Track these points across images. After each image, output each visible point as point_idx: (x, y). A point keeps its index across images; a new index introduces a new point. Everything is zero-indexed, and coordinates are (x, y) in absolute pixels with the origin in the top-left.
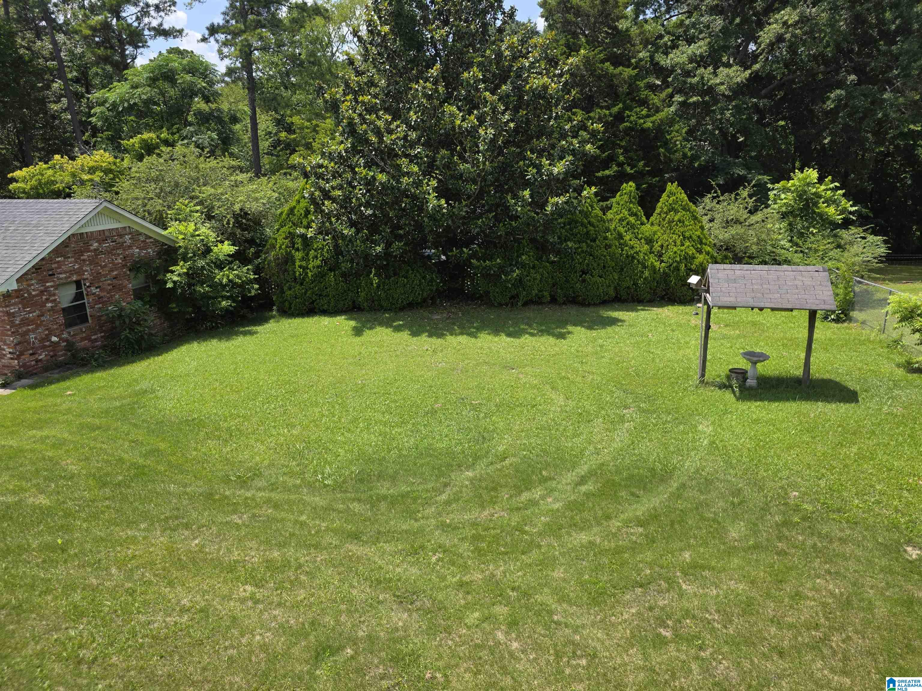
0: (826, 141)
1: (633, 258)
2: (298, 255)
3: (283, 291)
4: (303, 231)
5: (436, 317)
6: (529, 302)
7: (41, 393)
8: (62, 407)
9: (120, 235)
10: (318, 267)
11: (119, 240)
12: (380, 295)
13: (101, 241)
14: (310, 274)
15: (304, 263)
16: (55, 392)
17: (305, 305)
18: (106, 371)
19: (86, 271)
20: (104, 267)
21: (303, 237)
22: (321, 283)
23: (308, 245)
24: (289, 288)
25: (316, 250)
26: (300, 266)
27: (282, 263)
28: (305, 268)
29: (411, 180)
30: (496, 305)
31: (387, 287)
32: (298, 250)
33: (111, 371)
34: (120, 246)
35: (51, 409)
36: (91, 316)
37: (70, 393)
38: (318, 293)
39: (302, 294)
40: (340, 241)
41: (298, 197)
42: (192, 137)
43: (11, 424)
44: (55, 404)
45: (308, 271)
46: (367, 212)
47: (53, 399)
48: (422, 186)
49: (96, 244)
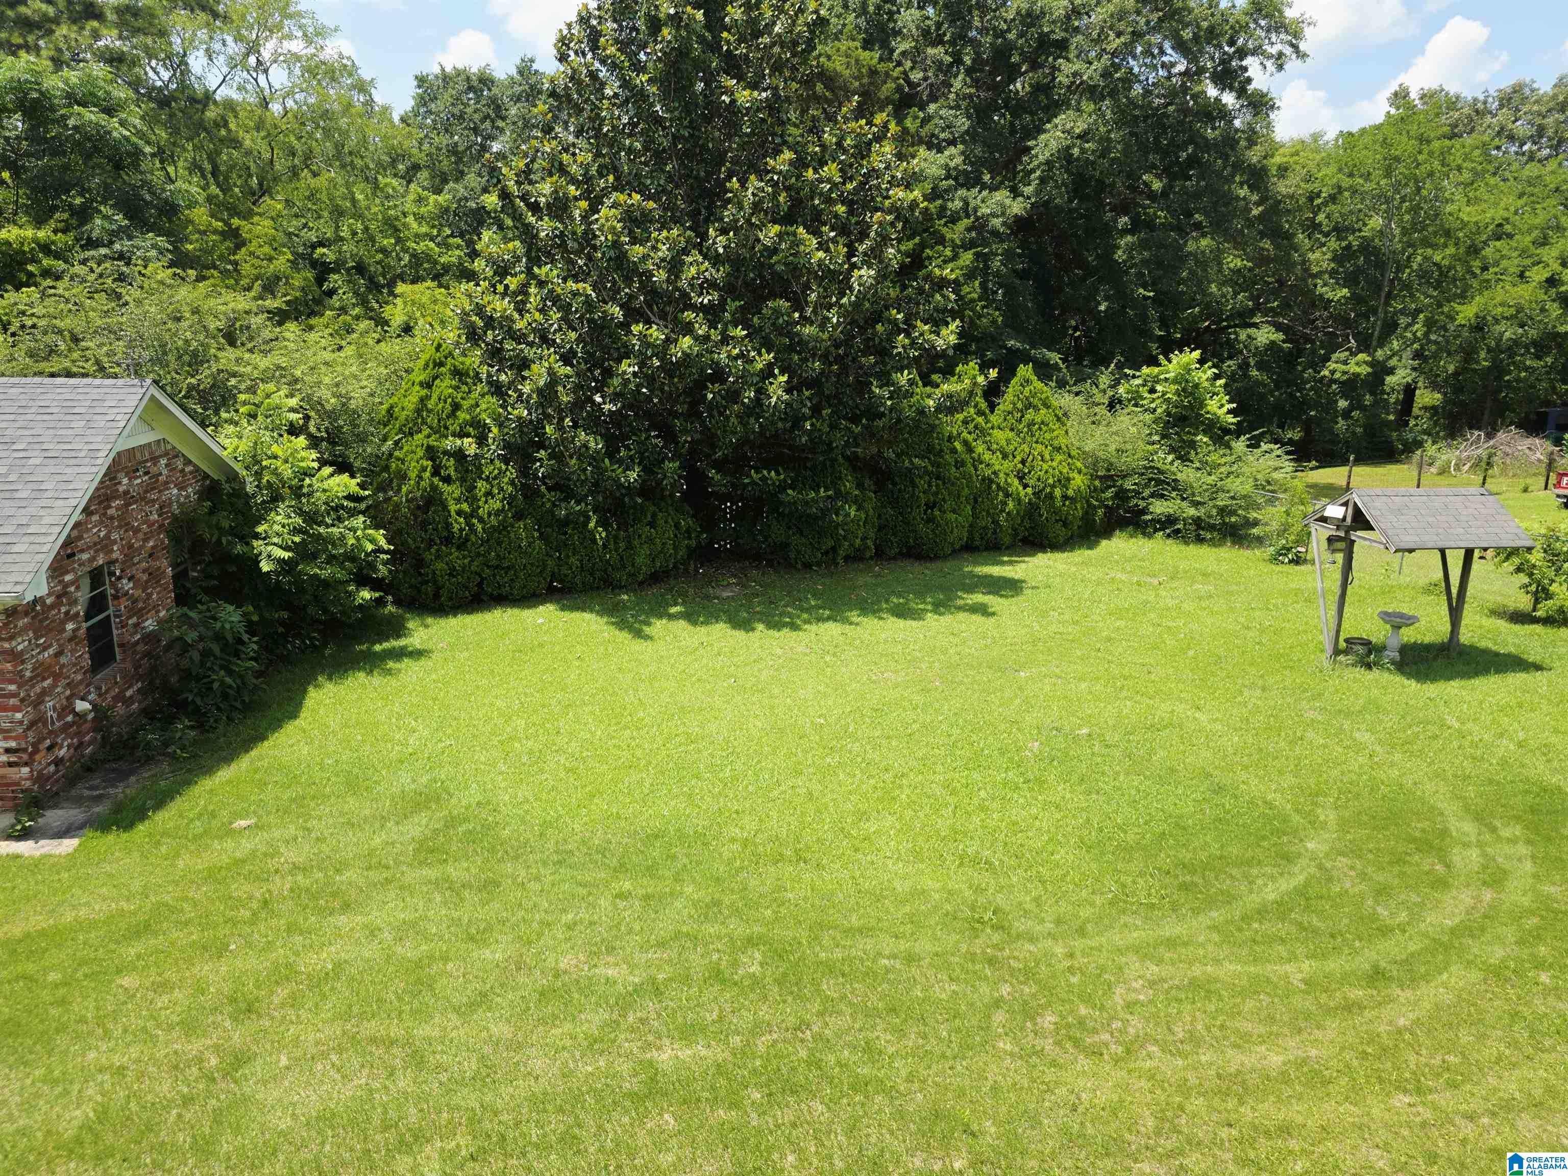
0: (1102, 308)
1: (991, 481)
2: (451, 491)
3: (420, 563)
4: (459, 442)
5: (725, 594)
6: (847, 558)
7: (165, 834)
8: (291, 855)
9: (155, 460)
10: (498, 513)
11: (154, 470)
12: (608, 561)
13: (132, 473)
14: (479, 527)
15: (465, 507)
16: (198, 827)
17: (467, 588)
18: (234, 766)
19: (115, 542)
20: (136, 531)
21: (459, 455)
22: (499, 543)
23: (467, 471)
24: (438, 557)
25: (487, 479)
26: (459, 513)
27: (419, 507)
28: (468, 517)
29: (737, 351)
30: (799, 566)
31: (622, 545)
32: (447, 480)
33: (243, 764)
34: (155, 484)
35: (272, 864)
36: (121, 645)
37: (243, 823)
38: (494, 563)
39: (464, 568)
40: (574, 461)
41: (420, 376)
42: (111, 243)
43: (248, 914)
44: (254, 852)
45: (475, 521)
46: (607, 407)
47: (229, 844)
48: (751, 361)
49: (125, 481)
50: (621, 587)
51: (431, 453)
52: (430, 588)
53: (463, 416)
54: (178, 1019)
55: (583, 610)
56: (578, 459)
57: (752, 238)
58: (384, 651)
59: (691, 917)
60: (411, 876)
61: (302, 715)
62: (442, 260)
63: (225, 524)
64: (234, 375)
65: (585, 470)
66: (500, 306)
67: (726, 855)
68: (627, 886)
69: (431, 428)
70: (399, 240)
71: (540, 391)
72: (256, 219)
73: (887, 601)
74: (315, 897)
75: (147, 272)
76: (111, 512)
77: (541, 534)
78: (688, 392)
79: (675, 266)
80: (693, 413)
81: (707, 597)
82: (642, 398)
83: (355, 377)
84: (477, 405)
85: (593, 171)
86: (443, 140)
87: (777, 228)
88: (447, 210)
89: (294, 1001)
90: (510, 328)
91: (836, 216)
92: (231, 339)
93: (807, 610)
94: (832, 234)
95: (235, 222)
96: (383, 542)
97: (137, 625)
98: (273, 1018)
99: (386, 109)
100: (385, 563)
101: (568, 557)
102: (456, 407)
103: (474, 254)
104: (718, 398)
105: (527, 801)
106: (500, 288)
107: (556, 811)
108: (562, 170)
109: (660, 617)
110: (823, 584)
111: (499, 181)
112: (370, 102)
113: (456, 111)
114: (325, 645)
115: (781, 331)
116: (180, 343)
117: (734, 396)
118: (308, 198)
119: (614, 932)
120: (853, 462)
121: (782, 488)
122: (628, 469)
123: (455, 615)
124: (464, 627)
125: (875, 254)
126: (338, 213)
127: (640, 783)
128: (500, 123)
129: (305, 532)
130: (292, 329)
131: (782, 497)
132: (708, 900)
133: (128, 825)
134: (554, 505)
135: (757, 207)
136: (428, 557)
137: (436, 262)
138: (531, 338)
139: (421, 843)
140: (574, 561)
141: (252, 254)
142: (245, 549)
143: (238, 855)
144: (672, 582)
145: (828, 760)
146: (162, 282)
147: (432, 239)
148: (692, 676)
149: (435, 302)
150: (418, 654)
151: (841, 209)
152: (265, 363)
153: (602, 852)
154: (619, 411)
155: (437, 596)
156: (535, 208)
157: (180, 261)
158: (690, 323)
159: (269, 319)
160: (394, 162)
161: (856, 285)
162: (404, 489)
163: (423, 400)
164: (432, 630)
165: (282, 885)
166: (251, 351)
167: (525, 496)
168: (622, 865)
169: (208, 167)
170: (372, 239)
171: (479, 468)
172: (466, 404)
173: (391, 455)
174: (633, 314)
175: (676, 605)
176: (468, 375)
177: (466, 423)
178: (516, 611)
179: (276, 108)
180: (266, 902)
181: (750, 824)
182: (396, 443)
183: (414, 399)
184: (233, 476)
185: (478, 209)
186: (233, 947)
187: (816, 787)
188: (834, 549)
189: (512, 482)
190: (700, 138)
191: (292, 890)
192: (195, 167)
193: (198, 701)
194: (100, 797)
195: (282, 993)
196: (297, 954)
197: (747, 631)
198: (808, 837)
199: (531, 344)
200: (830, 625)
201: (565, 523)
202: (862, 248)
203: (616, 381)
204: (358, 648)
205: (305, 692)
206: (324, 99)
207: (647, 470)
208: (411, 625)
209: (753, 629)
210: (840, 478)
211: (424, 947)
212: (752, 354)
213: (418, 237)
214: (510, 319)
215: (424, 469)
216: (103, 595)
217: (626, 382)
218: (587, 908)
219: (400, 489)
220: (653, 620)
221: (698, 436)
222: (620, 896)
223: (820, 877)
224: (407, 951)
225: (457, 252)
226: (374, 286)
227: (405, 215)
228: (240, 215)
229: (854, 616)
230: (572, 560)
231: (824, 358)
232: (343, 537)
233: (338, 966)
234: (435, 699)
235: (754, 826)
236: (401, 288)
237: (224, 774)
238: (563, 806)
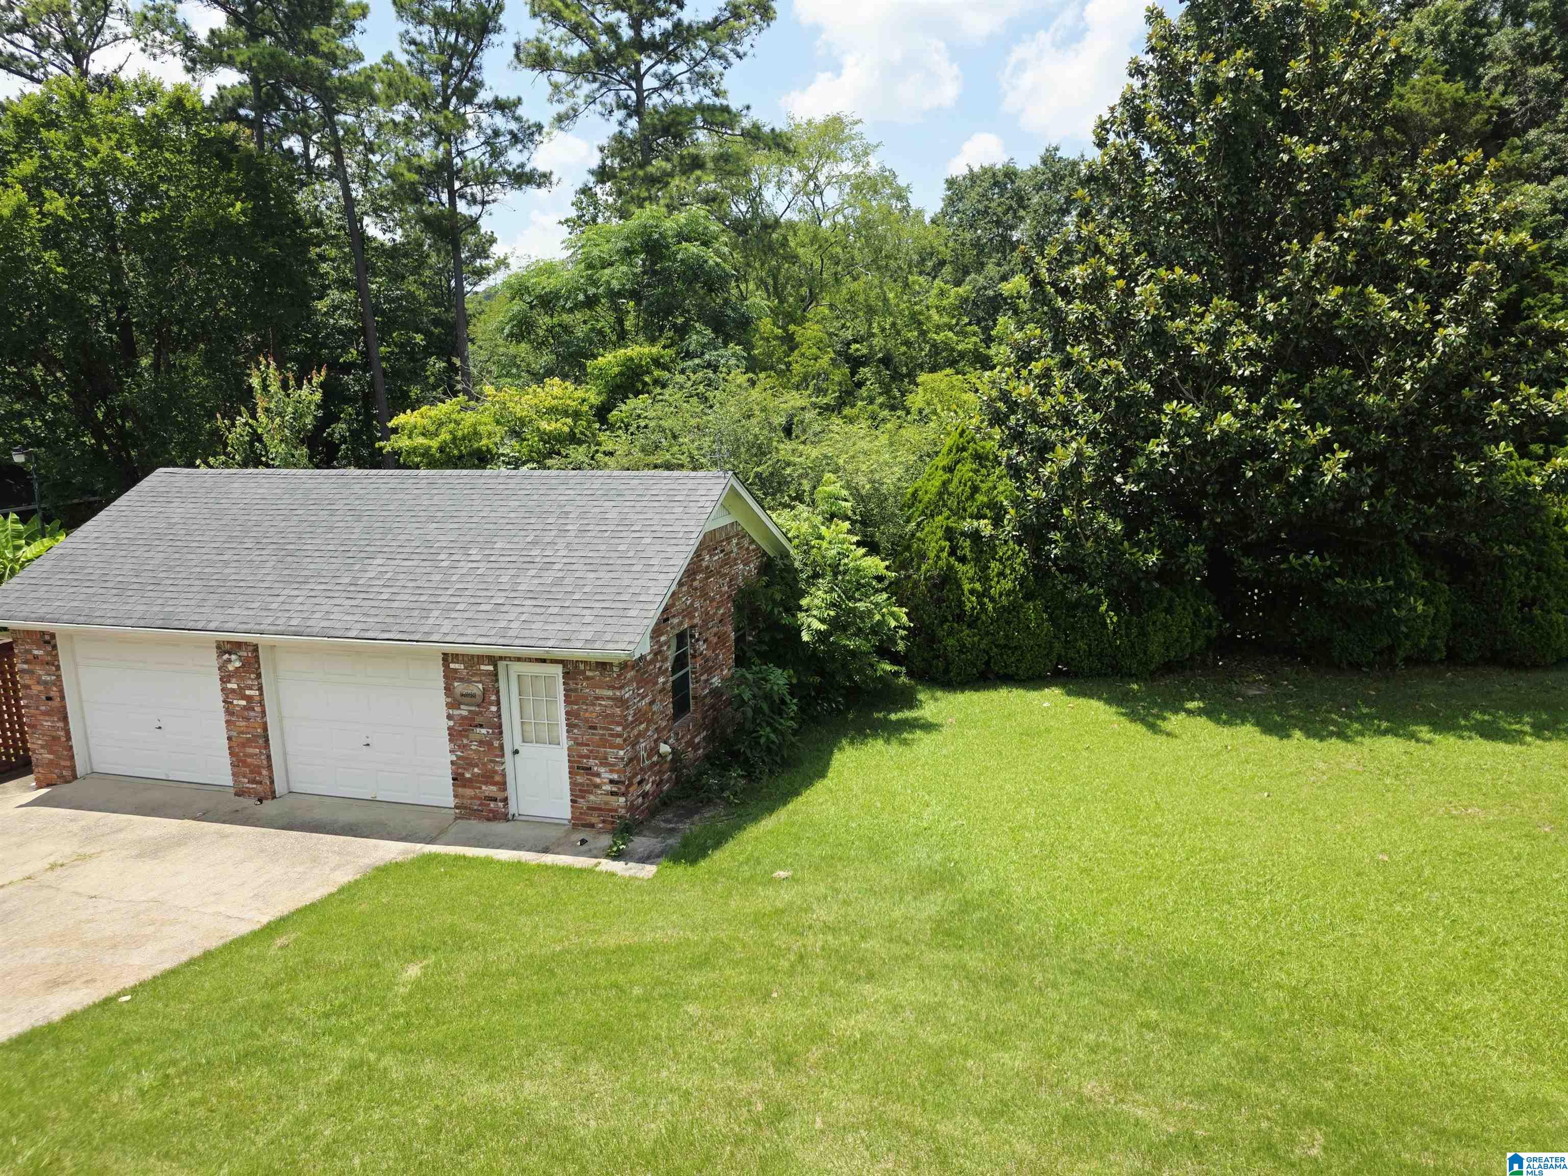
2: (965, 571)
3: (932, 639)
4: (975, 523)
5: (1252, 692)
6: (1408, 660)
7: (720, 873)
8: (821, 914)
9: (729, 539)
10: (1009, 593)
11: (727, 549)
12: (1118, 647)
13: (712, 551)
14: (990, 606)
15: (978, 586)
16: (746, 871)
17: (975, 666)
18: (774, 817)
19: (696, 609)
20: (712, 600)
21: (976, 536)
22: (1008, 623)
23: (981, 551)
24: (950, 633)
25: (1000, 560)
26: (972, 592)
27: (935, 585)
28: (980, 596)
29: (1287, 425)
30: (1344, 666)
31: (1134, 631)
32: (963, 560)
33: (782, 815)
34: (728, 561)
35: (807, 919)
36: (694, 698)
37: (782, 874)
38: (1002, 642)
39: (973, 645)
40: (1089, 544)
41: (942, 461)
42: (703, 353)
43: (787, 964)
44: (791, 904)
45: (986, 600)
46: (1128, 487)
47: (770, 892)
48: (1303, 437)
49: (707, 557)
50: (1131, 676)
51: (950, 534)
52: (941, 664)
53: (981, 498)
54: (731, 1056)
55: (1091, 696)
56: (1095, 541)
57: (1309, 303)
58: (899, 721)
59: (1231, 1068)
60: (931, 957)
61: (830, 775)
62: (959, 347)
63: (778, 597)
64: (788, 464)
65: (1101, 552)
66: (1024, 391)
67: (1271, 1003)
68: (1153, 1015)
69: (951, 510)
70: (923, 333)
71: (1062, 474)
72: (807, 325)
73: (1466, 717)
74: (843, 959)
75: (729, 378)
76: (696, 584)
77: (1050, 615)
78: (1221, 471)
79: (1218, 339)
80: (1225, 494)
81: (1229, 693)
82: (1169, 477)
83: (887, 464)
84: (995, 488)
85: (1129, 249)
86: (968, 236)
87: (1339, 289)
88: (966, 300)
89: (827, 1063)
90: (1034, 411)
91: (1417, 270)
92: (788, 431)
93: (1360, 719)
94: (1409, 291)
95: (792, 327)
96: (905, 619)
97: (707, 681)
98: (809, 1077)
99: (919, 213)
100: (902, 638)
101: (1076, 640)
102: (975, 489)
103: (988, 340)
104: (1259, 476)
105: (1040, 897)
106: (1024, 373)
107: (1072, 915)
108: (1098, 250)
109: (1176, 712)
110: (1377, 690)
111: (1032, 270)
112: (906, 209)
113: (981, 207)
114: (848, 709)
115: (1338, 402)
116: (751, 437)
117: (1278, 474)
118: (848, 301)
119: (1142, 1066)
120: (1421, 548)
121: (1329, 575)
122: (1147, 551)
123: (963, 691)
124: (971, 702)
125: (1470, 308)
126: (871, 311)
127: (1163, 897)
128: (1022, 213)
129: (839, 607)
130: (836, 421)
131: (1328, 585)
132: (1252, 1051)
133: (693, 861)
134: (1066, 587)
135: (1318, 269)
136: (940, 633)
137: (953, 350)
138: (1054, 421)
139: (940, 922)
140: (1082, 645)
141: (803, 355)
142: (791, 620)
143: (779, 905)
144: (1188, 673)
145: (1398, 908)
146: (740, 386)
147: (951, 329)
148: (1215, 783)
149: (952, 388)
150: (928, 727)
151: (1423, 262)
152: (815, 453)
153: (1125, 970)
154: (1141, 492)
155: (946, 671)
156: (1064, 293)
157: (753, 366)
158: (1229, 398)
159: (820, 414)
160: (923, 261)
161: (1440, 347)
162: (923, 568)
163: (945, 484)
164: (942, 704)
165: (815, 942)
166: (804, 443)
167: (1036, 576)
168: (1147, 990)
169: (770, 281)
170: (898, 333)
171: (993, 549)
172: (984, 487)
173: (913, 535)
174: (1165, 391)
175: (1193, 699)
176: (987, 459)
177: (984, 505)
178: (1021, 692)
179: (826, 224)
180: (801, 957)
181: (1301, 972)
182: (918, 524)
183: (937, 483)
184: (785, 555)
185: (996, 297)
186: (775, 995)
187: (1384, 942)
188: (1391, 649)
189: (1024, 563)
190: (1248, 203)
191: (823, 948)
192: (761, 283)
193: (748, 752)
194: (672, 830)
195: (816, 1053)
196: (828, 1014)
197: (1281, 738)
198: (1374, 1002)
199: (1053, 427)
200: (1389, 740)
201: (1073, 607)
202: (1449, 303)
203: (1142, 462)
204: (876, 715)
205: (831, 753)
206: (867, 210)
207: (1168, 553)
208: (921, 696)
209: (1288, 736)
210: (1403, 566)
211: (944, 1036)
212: (1304, 428)
213: (939, 328)
214: (1034, 403)
215: (942, 549)
216: (685, 654)
217: (1152, 462)
218: (1110, 1031)
219: (919, 568)
220: (1167, 714)
221: (1229, 518)
222: (1147, 1025)
223: (1396, 1054)
224: (930, 1036)
225: (974, 339)
226: (897, 377)
227: (928, 308)
228: (794, 321)
229: (1424, 732)
230: (1080, 643)
231: (1392, 430)
232: (870, 613)
233: (867, 1038)
234: (946, 775)
235: (1305, 974)
236: (922, 377)
237: (768, 823)
238: (1078, 909)
